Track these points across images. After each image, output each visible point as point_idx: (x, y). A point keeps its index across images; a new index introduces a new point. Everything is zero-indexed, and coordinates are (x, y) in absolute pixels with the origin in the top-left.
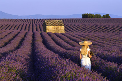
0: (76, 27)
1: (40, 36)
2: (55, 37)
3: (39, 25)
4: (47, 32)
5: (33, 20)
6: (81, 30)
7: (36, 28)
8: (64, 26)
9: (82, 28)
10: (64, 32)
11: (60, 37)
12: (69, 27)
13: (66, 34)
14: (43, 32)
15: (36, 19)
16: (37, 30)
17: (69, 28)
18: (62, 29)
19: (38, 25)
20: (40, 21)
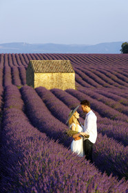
0: (103, 76)
1: (20, 95)
2: (53, 98)
3: (19, 69)
4: (35, 87)
5: (4, 57)
6: (115, 81)
7: (13, 77)
8: (74, 74)
9: (116, 78)
10: (73, 86)
11: (62, 99)
12: (87, 74)
13: (78, 92)
14: (26, 85)
15: (12, 55)
16: (13, 82)
17: (87, 78)
18: (68, 80)
19: (16, 70)
20: (21, 59)
